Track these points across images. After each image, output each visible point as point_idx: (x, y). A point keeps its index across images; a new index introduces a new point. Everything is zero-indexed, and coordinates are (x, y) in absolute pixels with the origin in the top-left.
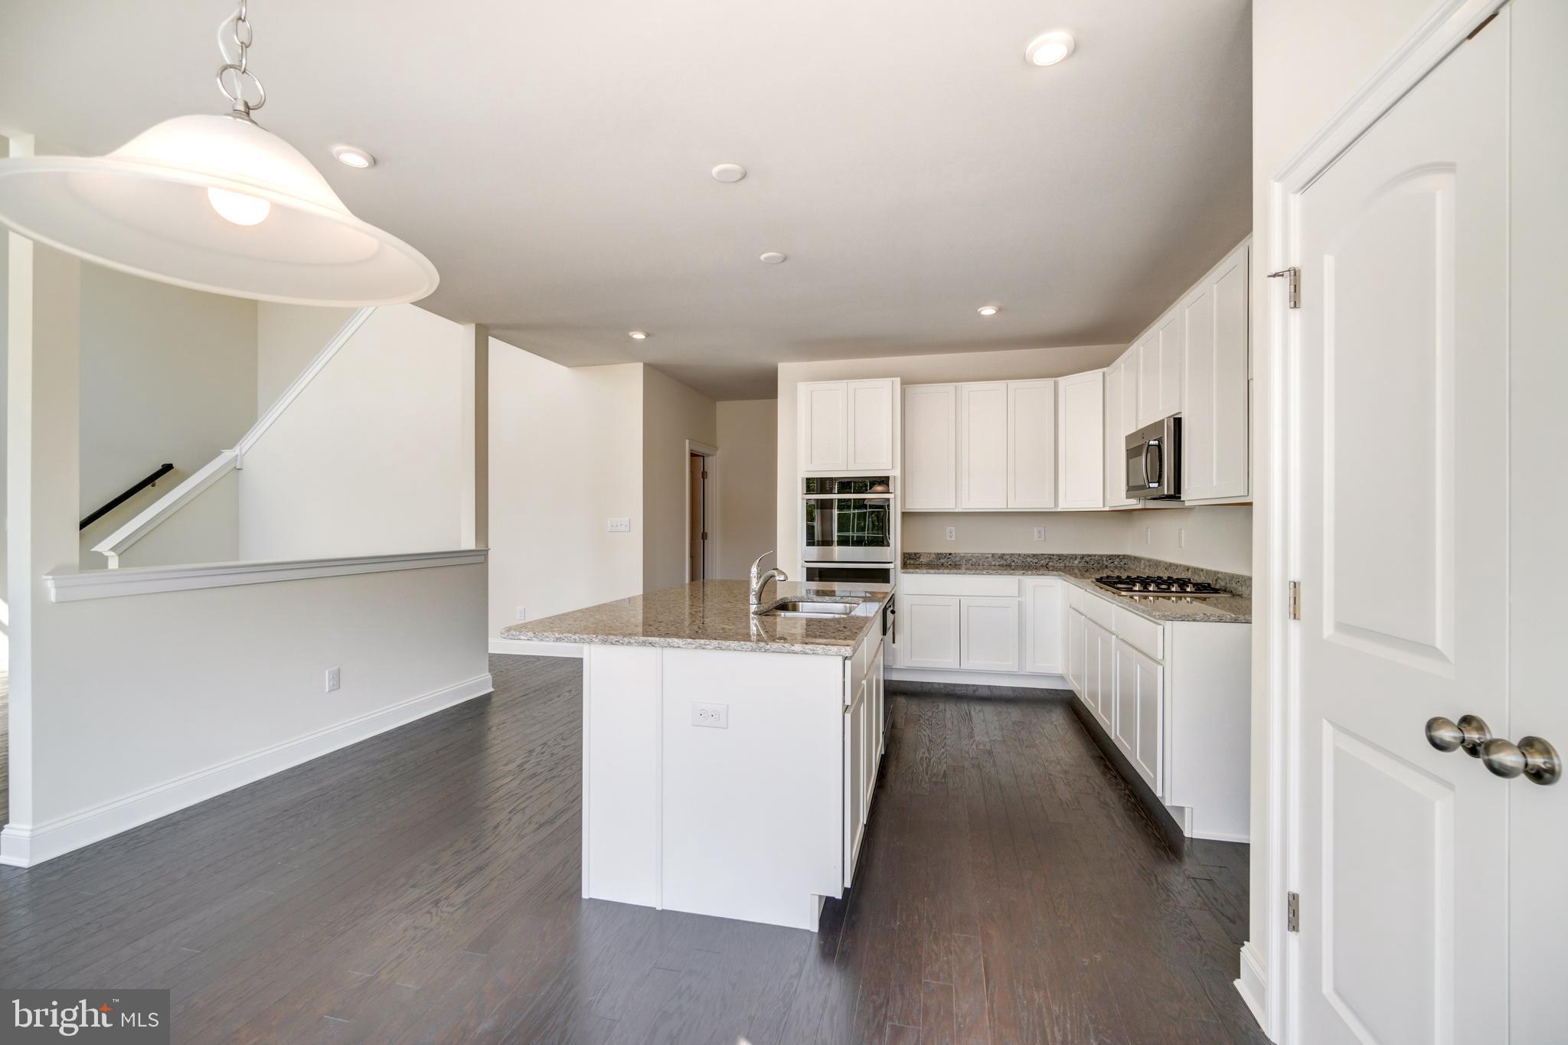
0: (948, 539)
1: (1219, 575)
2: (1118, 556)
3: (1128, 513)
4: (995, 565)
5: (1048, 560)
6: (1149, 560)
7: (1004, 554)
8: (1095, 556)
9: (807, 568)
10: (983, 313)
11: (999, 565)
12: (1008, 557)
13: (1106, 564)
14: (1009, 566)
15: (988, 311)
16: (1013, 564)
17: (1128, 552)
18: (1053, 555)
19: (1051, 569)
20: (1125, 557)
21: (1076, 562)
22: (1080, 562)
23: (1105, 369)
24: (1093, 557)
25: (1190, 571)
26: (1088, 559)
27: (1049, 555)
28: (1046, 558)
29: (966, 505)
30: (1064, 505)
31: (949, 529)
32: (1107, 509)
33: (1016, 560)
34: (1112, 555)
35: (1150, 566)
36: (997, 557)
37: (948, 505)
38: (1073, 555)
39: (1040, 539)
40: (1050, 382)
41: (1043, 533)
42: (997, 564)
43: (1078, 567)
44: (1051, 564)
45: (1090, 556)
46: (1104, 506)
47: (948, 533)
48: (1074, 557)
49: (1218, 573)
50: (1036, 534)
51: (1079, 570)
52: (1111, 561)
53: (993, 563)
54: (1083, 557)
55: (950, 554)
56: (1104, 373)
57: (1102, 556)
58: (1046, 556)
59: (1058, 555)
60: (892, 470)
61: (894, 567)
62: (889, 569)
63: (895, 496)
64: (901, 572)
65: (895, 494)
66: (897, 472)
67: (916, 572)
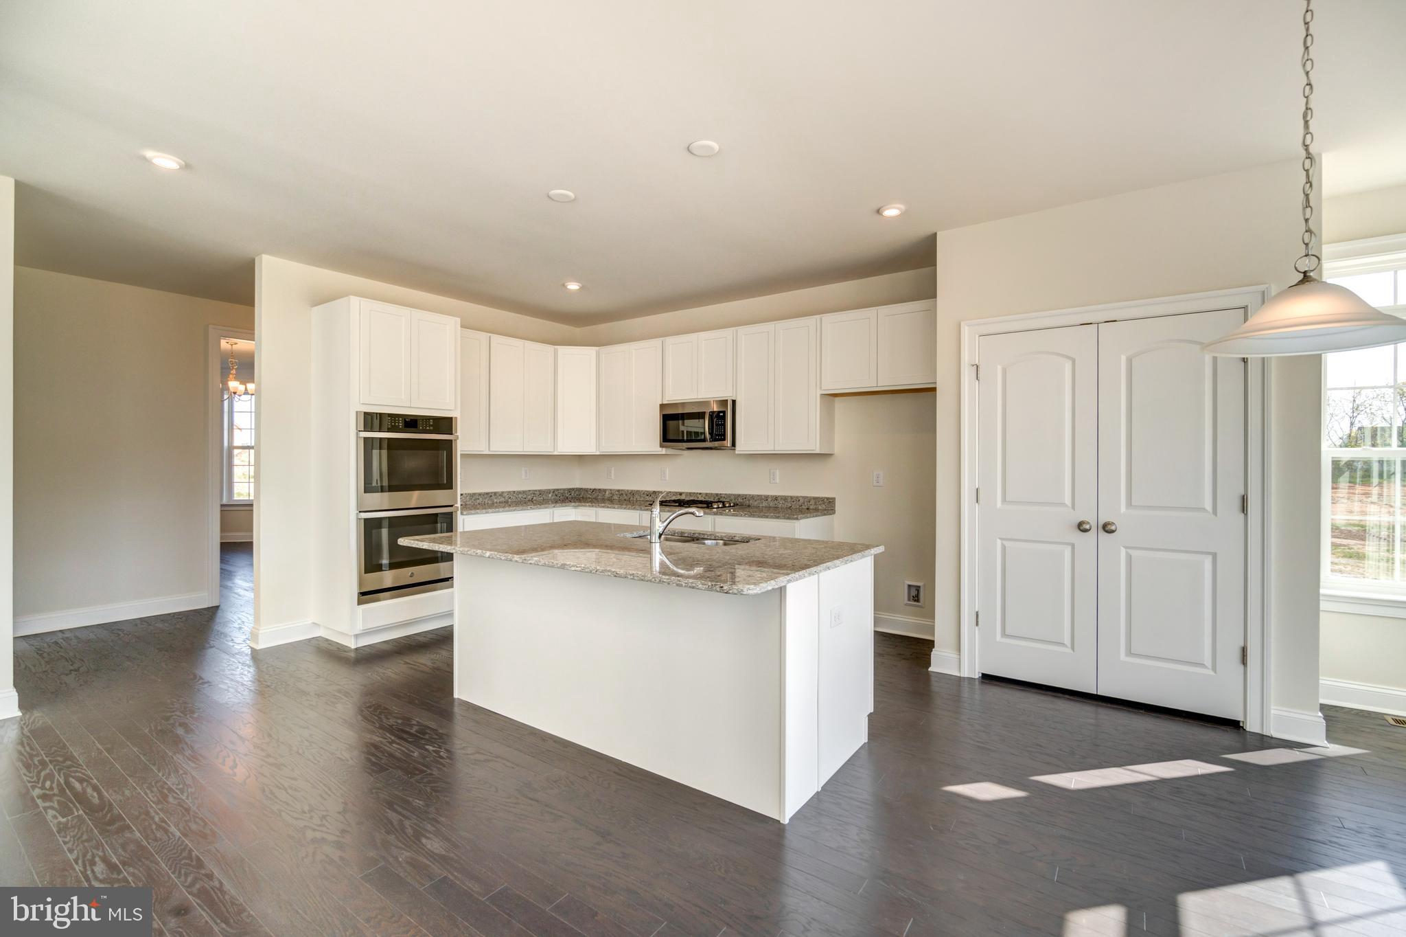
4: (497, 503)
7: (503, 492)
8: (561, 490)
10: (568, 287)
11: (500, 502)
12: (506, 494)
14: (506, 502)
15: (573, 286)
16: (510, 500)
18: (536, 491)
19: (535, 502)
21: (550, 495)
22: (552, 496)
33: (511, 497)
44: (535, 498)
45: (558, 490)
48: (549, 491)
50: (523, 472)
53: (495, 500)
54: (554, 491)
57: (564, 490)
60: (455, 411)
61: (456, 510)
62: (452, 513)
63: (457, 438)
64: (461, 515)
65: (457, 436)
66: (458, 413)
67: (476, 514)
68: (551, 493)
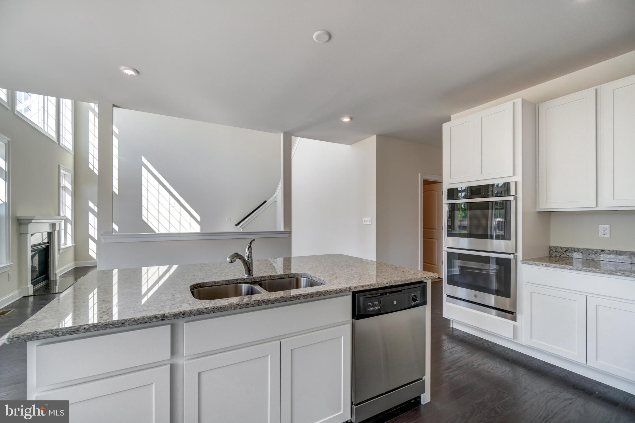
0: (602, 236)
9: (448, 252)
31: (601, 227)
47: (601, 231)
55: (602, 251)
60: (514, 177)
61: (516, 258)
62: (510, 259)
63: (516, 198)
64: (521, 263)
65: (516, 197)
66: (518, 178)
67: (536, 264)
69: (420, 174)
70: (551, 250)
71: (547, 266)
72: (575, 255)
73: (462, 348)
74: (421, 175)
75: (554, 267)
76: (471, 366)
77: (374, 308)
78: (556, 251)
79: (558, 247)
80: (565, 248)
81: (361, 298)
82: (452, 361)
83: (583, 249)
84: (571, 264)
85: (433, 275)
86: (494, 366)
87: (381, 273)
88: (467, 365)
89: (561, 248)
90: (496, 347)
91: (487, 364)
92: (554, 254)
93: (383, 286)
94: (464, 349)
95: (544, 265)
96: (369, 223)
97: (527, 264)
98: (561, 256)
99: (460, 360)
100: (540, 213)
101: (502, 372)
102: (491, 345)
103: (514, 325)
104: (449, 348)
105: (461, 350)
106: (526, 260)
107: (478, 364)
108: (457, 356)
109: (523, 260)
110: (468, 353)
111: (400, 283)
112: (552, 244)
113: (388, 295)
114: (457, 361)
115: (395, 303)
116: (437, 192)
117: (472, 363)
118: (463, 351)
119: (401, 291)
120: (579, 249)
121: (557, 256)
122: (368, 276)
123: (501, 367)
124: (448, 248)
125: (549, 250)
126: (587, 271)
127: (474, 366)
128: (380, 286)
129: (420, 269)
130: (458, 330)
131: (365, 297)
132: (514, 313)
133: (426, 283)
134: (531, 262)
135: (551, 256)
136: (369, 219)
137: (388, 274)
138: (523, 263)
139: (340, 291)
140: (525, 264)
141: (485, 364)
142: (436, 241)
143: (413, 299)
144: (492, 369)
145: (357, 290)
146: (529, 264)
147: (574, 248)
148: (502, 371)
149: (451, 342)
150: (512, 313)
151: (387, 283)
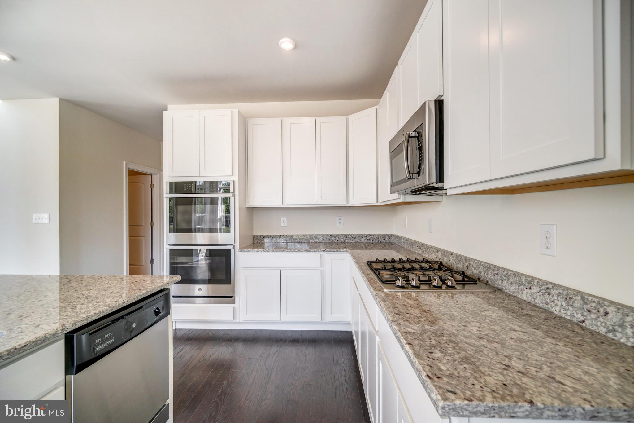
0: (282, 225)
1: (472, 263)
2: (388, 235)
3: (393, 206)
4: (312, 243)
5: (345, 239)
6: (407, 240)
7: (317, 235)
8: (374, 235)
9: (170, 250)
11: (315, 243)
12: (320, 237)
13: (380, 240)
16: (323, 241)
17: (394, 232)
18: (348, 235)
20: (392, 235)
21: (362, 239)
22: (364, 240)
23: (377, 107)
24: (373, 236)
25: (440, 253)
26: (369, 237)
27: (346, 235)
28: (344, 237)
29: (288, 203)
30: (353, 202)
31: (282, 219)
32: (379, 204)
33: (325, 239)
34: (384, 235)
35: (408, 244)
36: (313, 237)
37: (276, 202)
38: (360, 235)
39: (340, 225)
40: (344, 118)
41: (342, 221)
42: (313, 242)
43: (363, 243)
44: (347, 241)
45: (370, 235)
46: (377, 202)
47: (282, 222)
49: (470, 259)
50: (337, 221)
51: (365, 245)
52: (384, 238)
55: (283, 236)
56: (376, 109)
57: (378, 235)
58: (344, 236)
59: (351, 235)
60: (232, 177)
61: (234, 248)
62: (230, 249)
63: (234, 196)
64: (239, 252)
65: (234, 194)
66: (236, 178)
67: (249, 251)
68: (364, 238)
69: (124, 162)
70: (254, 238)
71: (257, 252)
72: (266, 240)
73: (190, 347)
74: (126, 164)
75: (262, 252)
76: (203, 361)
77: (105, 345)
78: (257, 239)
79: (258, 236)
80: (262, 235)
81: (84, 337)
82: (185, 365)
83: (273, 235)
84: (263, 248)
85: (176, 278)
86: (222, 352)
87: (105, 291)
88: (199, 361)
89: (260, 236)
90: (219, 333)
91: (217, 352)
92: (256, 241)
93: (119, 308)
94: (192, 347)
95: (255, 251)
96: (47, 221)
97: (243, 252)
98: (261, 242)
99: (192, 359)
100: (248, 208)
101: (230, 354)
102: (214, 332)
103: (233, 307)
104: (178, 352)
105: (190, 349)
106: (242, 249)
107: (209, 356)
108: (187, 357)
109: (240, 249)
110: (197, 349)
111: (140, 298)
112: (255, 234)
113: (125, 318)
114: (189, 363)
115: (134, 325)
116: (144, 184)
117: (204, 357)
118: (192, 349)
119: (141, 307)
120: (271, 235)
121: (258, 243)
122: (87, 300)
123: (228, 349)
124: (170, 245)
125: (253, 238)
126: (281, 251)
127: (207, 359)
128: (114, 310)
129: (125, 274)
130: (182, 329)
131: (90, 332)
132: (233, 296)
133: (169, 289)
134: (245, 250)
135: (254, 243)
136: (46, 216)
137: (117, 289)
138: (240, 252)
139: (43, 339)
140: (242, 252)
141: (214, 353)
142: (143, 239)
143: (155, 312)
144: (221, 355)
145: (77, 327)
146: (245, 252)
147: (268, 235)
148: (230, 352)
149: (178, 345)
150: (231, 297)
151: (124, 303)
